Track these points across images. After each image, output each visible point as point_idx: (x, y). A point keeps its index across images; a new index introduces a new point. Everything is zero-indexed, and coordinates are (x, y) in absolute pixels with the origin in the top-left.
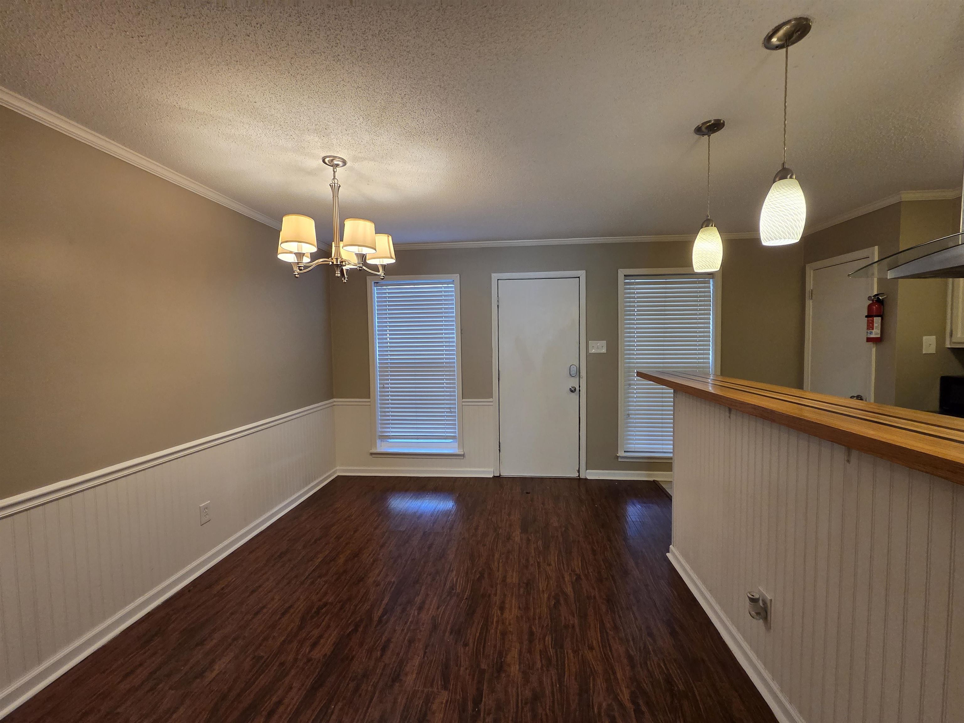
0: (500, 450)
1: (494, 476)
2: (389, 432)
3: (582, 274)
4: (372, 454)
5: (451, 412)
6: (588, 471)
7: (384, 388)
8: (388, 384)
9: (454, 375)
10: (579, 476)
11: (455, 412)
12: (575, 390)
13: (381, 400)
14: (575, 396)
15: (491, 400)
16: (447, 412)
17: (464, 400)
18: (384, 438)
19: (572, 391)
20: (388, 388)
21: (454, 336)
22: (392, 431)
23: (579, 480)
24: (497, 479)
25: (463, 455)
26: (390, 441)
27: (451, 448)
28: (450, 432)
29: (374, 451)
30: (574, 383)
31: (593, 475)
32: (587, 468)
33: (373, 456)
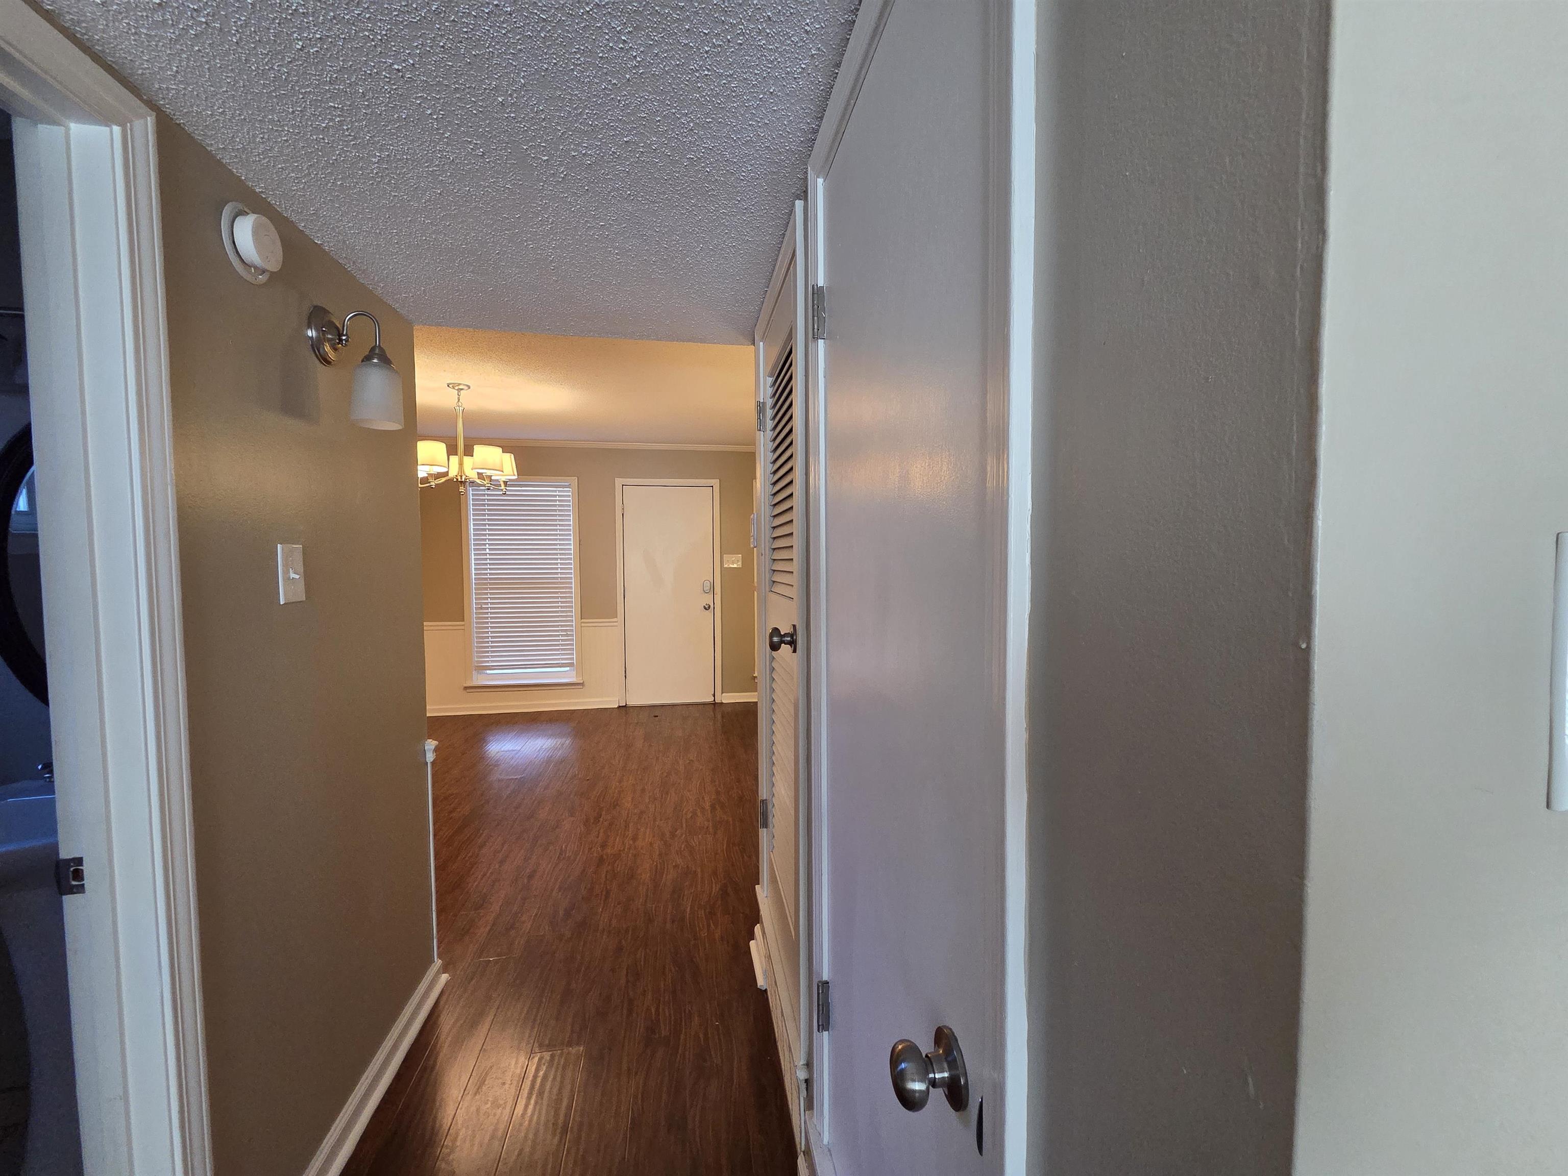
0: (625, 676)
1: (620, 706)
2: (488, 662)
3: (715, 482)
4: (466, 688)
5: (567, 635)
6: (723, 694)
7: (481, 608)
8: (487, 603)
9: (571, 593)
10: (714, 700)
11: (572, 635)
12: (709, 607)
13: (477, 623)
14: (709, 613)
15: (615, 620)
16: (562, 635)
17: (582, 620)
18: (481, 669)
19: (705, 608)
20: (487, 608)
21: (571, 545)
22: (489, 662)
23: (714, 704)
24: (624, 708)
25: (582, 684)
26: (488, 672)
27: (566, 675)
28: (563, 658)
29: (468, 684)
30: (708, 599)
31: (728, 698)
32: (724, 691)
33: (468, 691)
